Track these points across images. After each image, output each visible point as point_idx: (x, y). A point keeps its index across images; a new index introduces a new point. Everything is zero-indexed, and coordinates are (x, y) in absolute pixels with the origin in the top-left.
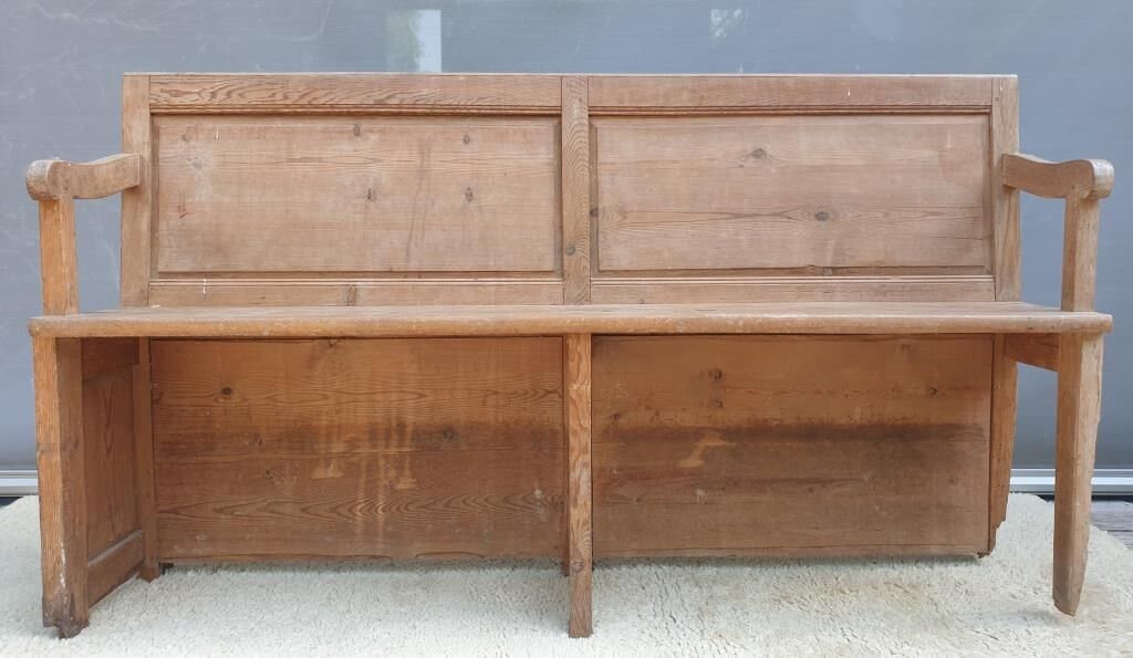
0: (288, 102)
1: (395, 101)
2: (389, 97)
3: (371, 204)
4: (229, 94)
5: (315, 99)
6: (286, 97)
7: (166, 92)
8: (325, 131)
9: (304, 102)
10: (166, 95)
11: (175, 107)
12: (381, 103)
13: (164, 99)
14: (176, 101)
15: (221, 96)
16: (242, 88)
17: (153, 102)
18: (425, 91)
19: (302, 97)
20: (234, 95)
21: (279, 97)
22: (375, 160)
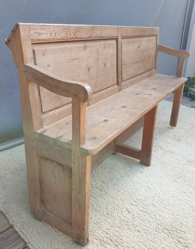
0: (71, 37)
1: (93, 36)
2: (92, 34)
3: (89, 72)
4: (55, 33)
5: (77, 35)
6: (70, 35)
7: (36, 33)
8: (79, 48)
9: (74, 37)
10: (36, 35)
11: (39, 40)
12: (90, 37)
13: (36, 37)
14: (40, 37)
15: (53, 35)
16: (58, 31)
17: (32, 38)
18: (98, 32)
19: (74, 35)
20: (57, 34)
21: (69, 35)
22: (89, 57)
